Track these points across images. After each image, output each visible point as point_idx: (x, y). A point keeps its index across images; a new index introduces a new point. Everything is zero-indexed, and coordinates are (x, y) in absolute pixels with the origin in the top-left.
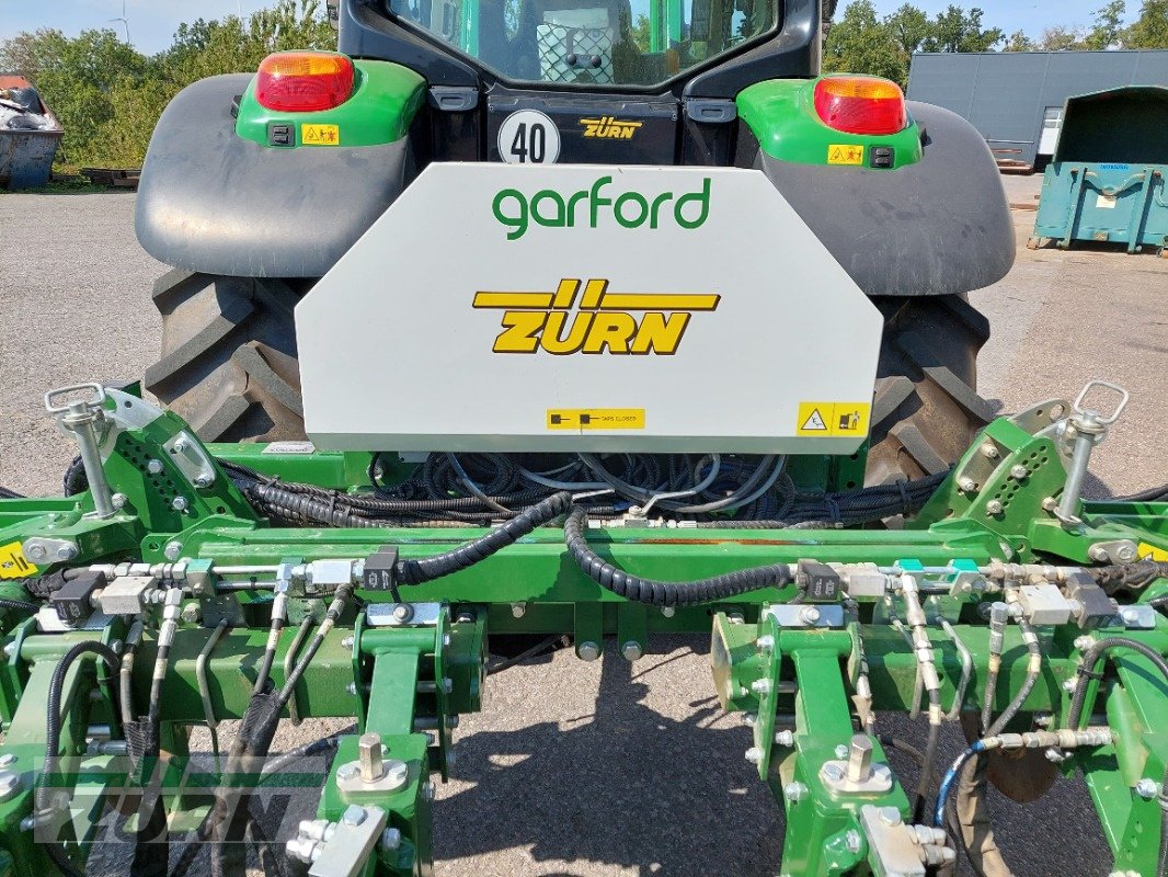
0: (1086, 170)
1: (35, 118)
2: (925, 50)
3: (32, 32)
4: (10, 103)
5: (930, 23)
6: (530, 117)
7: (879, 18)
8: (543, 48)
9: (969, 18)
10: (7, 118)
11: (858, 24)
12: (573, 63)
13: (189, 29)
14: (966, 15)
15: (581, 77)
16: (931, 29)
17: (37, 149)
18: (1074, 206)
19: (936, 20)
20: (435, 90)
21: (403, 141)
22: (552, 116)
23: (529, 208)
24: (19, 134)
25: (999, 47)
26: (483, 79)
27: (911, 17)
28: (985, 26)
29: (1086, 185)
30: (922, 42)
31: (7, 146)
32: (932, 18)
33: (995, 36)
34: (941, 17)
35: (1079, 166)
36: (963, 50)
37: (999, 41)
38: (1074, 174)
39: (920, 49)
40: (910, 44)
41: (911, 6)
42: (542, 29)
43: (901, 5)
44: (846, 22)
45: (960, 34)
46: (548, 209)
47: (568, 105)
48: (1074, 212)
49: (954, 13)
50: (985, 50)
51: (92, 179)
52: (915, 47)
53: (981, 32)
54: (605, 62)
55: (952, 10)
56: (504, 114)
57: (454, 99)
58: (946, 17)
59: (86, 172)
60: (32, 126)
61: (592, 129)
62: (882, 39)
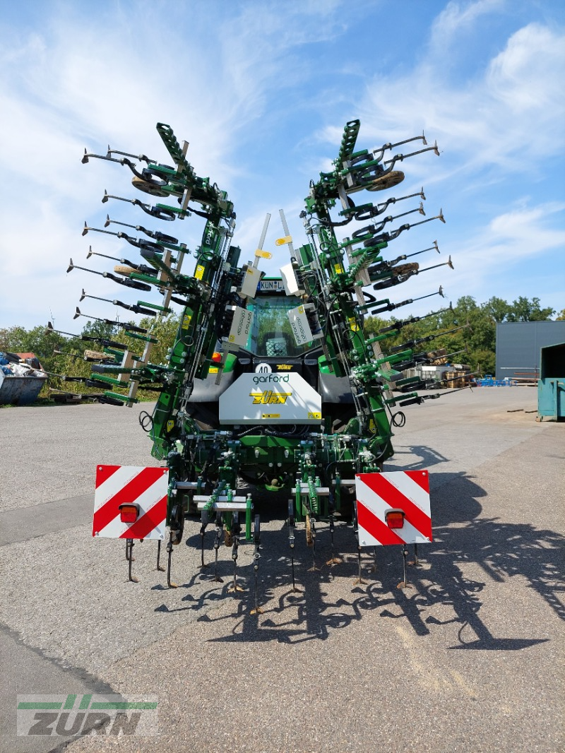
0: (558, 382)
1: (36, 372)
2: (509, 320)
3: (7, 329)
4: (26, 365)
5: (509, 306)
6: (264, 365)
7: (478, 305)
8: (268, 348)
9: (532, 302)
10: (24, 372)
11: (466, 308)
12: (275, 352)
13: (92, 324)
14: (530, 301)
15: (277, 355)
16: (510, 309)
17: (35, 385)
18: (555, 399)
19: (513, 304)
20: (239, 359)
21: (232, 372)
22: (270, 364)
23: (259, 379)
24: (28, 379)
25: (554, 318)
26: (251, 356)
27: (498, 304)
28: (543, 306)
29: (559, 389)
30: (506, 316)
31: (22, 384)
32: (510, 303)
33: (550, 312)
34: (515, 303)
35: (554, 380)
36: (532, 320)
37: (553, 314)
38: (552, 384)
39: (505, 320)
40: (500, 317)
41: (497, 297)
42: (267, 343)
43: (491, 298)
44: (458, 307)
45: (528, 311)
46: (262, 379)
47: (273, 362)
48: (556, 402)
49: (524, 301)
50: (545, 319)
51: (55, 400)
52: (502, 319)
53: (541, 309)
54: (284, 351)
55: (521, 298)
56: (257, 364)
57: (244, 362)
58: (518, 302)
59: (52, 396)
60: (35, 375)
61: (280, 367)
62: (481, 315)
